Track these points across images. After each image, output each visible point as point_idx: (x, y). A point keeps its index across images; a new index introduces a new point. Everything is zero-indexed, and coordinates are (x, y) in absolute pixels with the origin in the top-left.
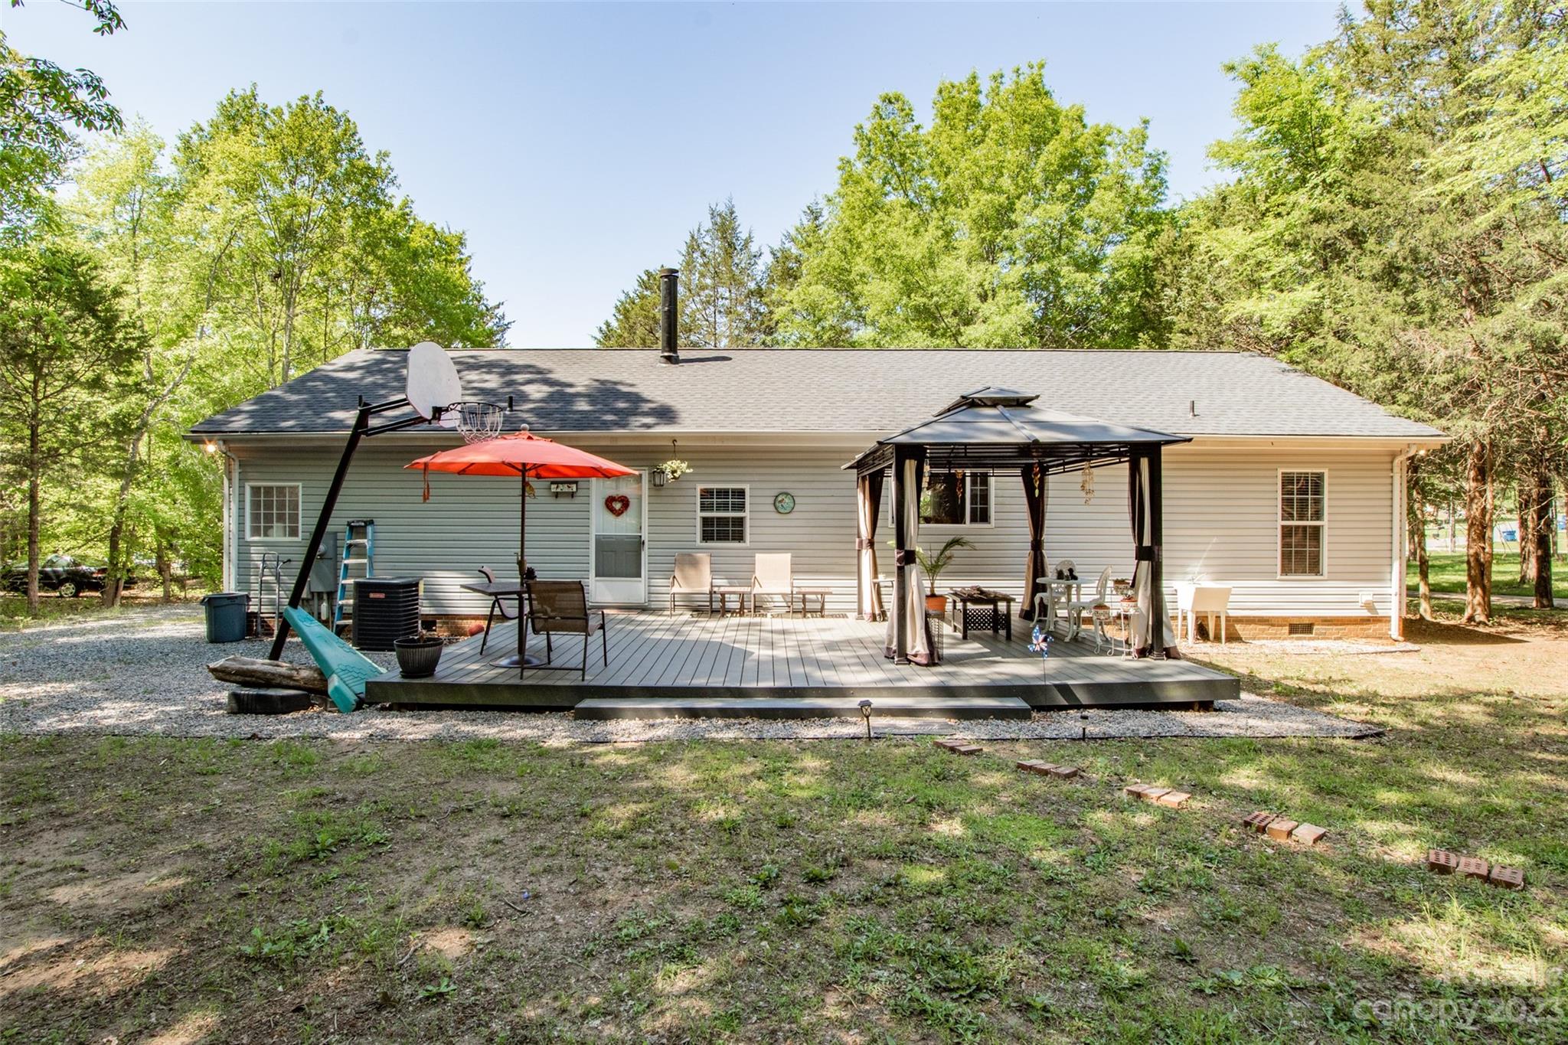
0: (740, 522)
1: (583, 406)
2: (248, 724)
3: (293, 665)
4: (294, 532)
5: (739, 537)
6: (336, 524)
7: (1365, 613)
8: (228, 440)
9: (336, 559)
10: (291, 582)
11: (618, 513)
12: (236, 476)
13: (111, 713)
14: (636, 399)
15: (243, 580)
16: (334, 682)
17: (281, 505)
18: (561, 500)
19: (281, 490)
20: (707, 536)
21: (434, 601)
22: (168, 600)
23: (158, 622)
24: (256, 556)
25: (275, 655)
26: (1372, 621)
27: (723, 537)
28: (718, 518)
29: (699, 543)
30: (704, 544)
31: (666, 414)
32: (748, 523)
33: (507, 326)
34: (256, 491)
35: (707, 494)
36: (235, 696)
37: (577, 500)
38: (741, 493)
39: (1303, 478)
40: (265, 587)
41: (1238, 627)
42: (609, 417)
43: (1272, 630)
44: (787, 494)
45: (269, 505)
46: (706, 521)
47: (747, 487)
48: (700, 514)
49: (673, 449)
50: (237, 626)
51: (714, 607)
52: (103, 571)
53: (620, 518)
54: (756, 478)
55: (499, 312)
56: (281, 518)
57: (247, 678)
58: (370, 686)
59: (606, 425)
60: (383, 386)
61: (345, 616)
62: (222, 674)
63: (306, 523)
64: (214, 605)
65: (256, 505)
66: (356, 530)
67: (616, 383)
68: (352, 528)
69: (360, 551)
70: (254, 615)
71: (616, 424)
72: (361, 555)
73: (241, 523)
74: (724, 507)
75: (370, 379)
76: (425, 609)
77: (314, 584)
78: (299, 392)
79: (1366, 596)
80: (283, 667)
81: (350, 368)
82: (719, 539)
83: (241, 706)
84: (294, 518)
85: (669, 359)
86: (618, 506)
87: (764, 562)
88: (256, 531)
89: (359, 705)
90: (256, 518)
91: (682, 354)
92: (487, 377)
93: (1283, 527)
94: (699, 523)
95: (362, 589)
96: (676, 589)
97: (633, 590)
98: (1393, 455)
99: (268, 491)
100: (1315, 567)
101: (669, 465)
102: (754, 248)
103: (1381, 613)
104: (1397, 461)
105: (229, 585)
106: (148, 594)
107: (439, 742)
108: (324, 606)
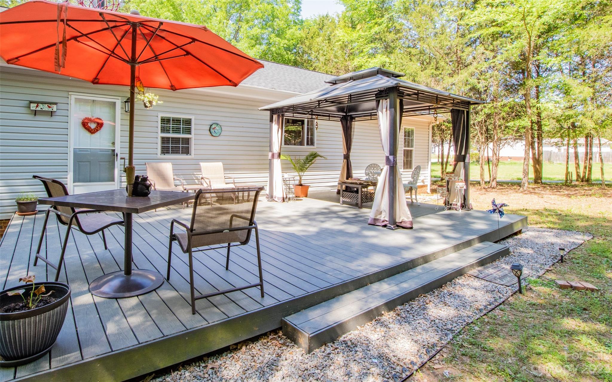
0: (187, 141)
5: (187, 151)
11: (92, 131)
18: (38, 118)
20: (165, 150)
26: (423, 187)
27: (175, 151)
28: (172, 138)
29: (159, 155)
30: (163, 156)
32: (193, 143)
35: (165, 121)
37: (54, 118)
38: (188, 122)
39: (409, 132)
44: (217, 124)
46: (164, 141)
47: (192, 117)
48: (160, 135)
53: (93, 135)
54: (198, 112)
74: (177, 131)
79: (422, 177)
82: (173, 152)
86: (93, 126)
87: (206, 168)
94: (159, 141)
103: (426, 184)
104: (430, 125)
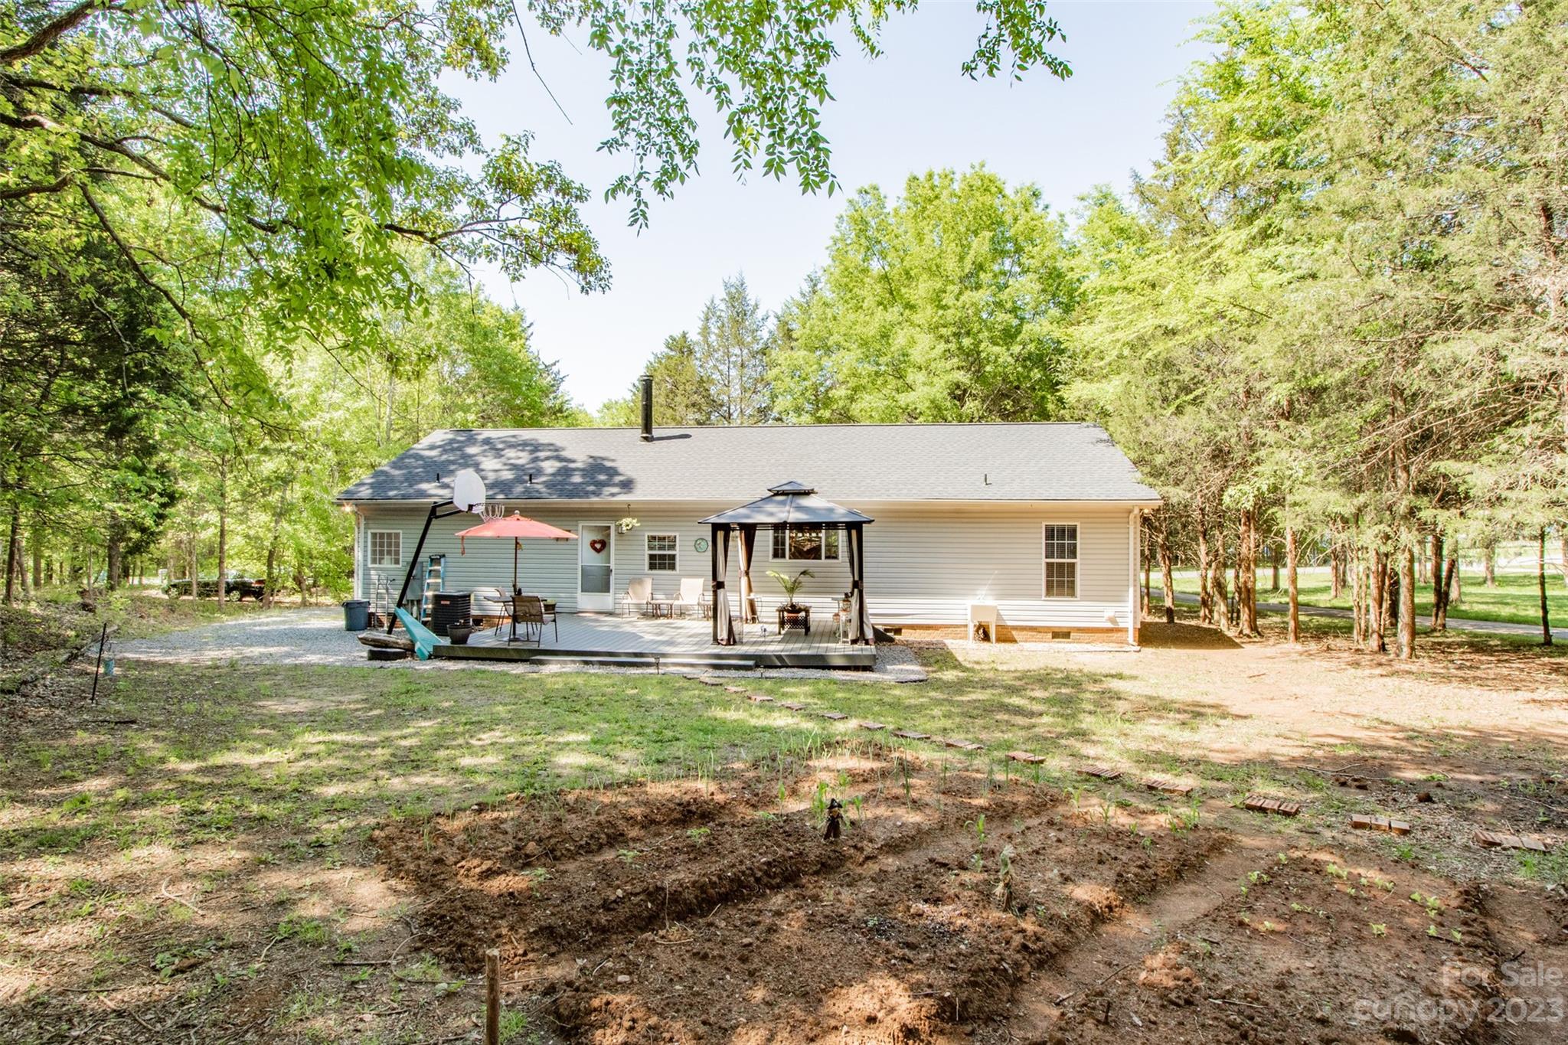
0: (673, 557)
1: (577, 479)
2: (377, 663)
3: (399, 638)
4: (397, 562)
5: (672, 567)
6: (424, 557)
7: (1109, 625)
8: (358, 503)
9: (422, 579)
10: (397, 594)
11: (599, 551)
12: (362, 526)
13: (314, 658)
14: (613, 472)
15: (366, 593)
16: (418, 646)
17: (389, 545)
18: (559, 542)
19: (389, 535)
20: (652, 567)
21: (481, 607)
22: (305, 604)
23: (306, 619)
24: (374, 575)
25: (390, 632)
26: (1113, 631)
27: (662, 567)
28: (659, 555)
29: (646, 570)
30: (650, 572)
31: (627, 485)
32: (678, 558)
33: (562, 379)
34: (374, 535)
35: (652, 539)
36: (371, 652)
37: (569, 542)
38: (673, 539)
39: (1062, 531)
40: (379, 596)
41: (1014, 633)
42: (592, 488)
43: (1039, 636)
44: (703, 539)
45: (382, 545)
46: (652, 557)
47: (677, 535)
48: (648, 552)
49: (628, 510)
50: (363, 620)
51: (653, 613)
52: (259, 582)
53: (600, 554)
54: (682, 529)
55: (555, 369)
56: (389, 552)
57: (376, 643)
58: (436, 648)
59: (587, 494)
60: (452, 462)
61: (428, 615)
62: (364, 641)
63: (406, 554)
64: (350, 607)
65: (374, 544)
66: (434, 561)
67: (603, 459)
68: (432, 560)
69: (437, 575)
70: (373, 614)
71: (594, 493)
72: (437, 577)
73: (365, 556)
74: (663, 547)
75: (444, 457)
76: (474, 611)
77: (409, 596)
78: (400, 468)
79: (1109, 612)
80: (392, 638)
81: (432, 447)
82: (660, 568)
83: (374, 656)
84: (397, 553)
85: (646, 439)
86: (598, 546)
87: (686, 583)
88: (374, 561)
89: (430, 658)
90: (374, 552)
91: (656, 433)
92: (521, 454)
93: (1048, 564)
94: (647, 558)
95: (437, 599)
96: (629, 601)
97: (606, 601)
98: (1130, 512)
99: (382, 535)
100: (1072, 592)
101: (625, 521)
102: (760, 314)
103: (1121, 625)
104: (1132, 516)
105: (358, 595)
106: (288, 600)
107: (463, 670)
108: (415, 608)
